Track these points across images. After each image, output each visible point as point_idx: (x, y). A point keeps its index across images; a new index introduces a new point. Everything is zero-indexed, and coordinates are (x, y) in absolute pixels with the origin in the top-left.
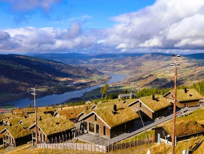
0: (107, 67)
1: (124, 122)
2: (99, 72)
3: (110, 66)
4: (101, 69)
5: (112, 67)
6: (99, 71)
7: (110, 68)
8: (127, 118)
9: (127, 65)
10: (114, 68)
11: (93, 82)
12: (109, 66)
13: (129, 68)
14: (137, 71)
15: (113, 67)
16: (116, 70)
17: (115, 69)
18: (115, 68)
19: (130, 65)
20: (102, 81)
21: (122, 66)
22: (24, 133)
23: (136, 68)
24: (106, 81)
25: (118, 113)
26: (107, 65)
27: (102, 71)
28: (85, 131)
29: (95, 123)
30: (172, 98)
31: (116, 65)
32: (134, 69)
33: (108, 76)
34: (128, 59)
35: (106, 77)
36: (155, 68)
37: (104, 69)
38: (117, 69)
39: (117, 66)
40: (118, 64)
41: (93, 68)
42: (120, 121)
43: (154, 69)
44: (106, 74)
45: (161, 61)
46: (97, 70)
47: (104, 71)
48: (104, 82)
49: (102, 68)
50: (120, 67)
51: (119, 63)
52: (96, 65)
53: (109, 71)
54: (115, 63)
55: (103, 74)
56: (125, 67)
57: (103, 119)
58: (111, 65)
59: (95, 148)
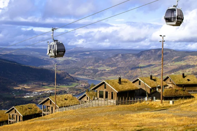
0: (84, 69)
1: (127, 90)
2: (71, 77)
3: (89, 69)
4: (75, 73)
5: (91, 69)
6: (71, 75)
7: (88, 72)
8: (130, 88)
9: (116, 68)
10: (95, 71)
11: (63, 93)
12: (87, 68)
13: (118, 72)
14: (131, 76)
15: (93, 70)
16: (98, 75)
17: (97, 73)
18: (98, 71)
19: (121, 68)
20: (76, 92)
21: (108, 69)
22: (29, 112)
23: (128, 72)
24: (82, 92)
25: (122, 84)
26: (84, 67)
27: (77, 76)
28: (96, 98)
29: (105, 90)
30: (170, 83)
31: (98, 66)
32: (126, 73)
33: (86, 83)
34: (117, 58)
35: (83, 85)
36: (158, 72)
37: (79, 73)
38: (99, 73)
39: (99, 69)
40: (101, 66)
41: (62, 71)
42: (124, 89)
43: (157, 74)
44: (83, 81)
45: (168, 61)
46: (69, 74)
47: (79, 76)
48: (79, 92)
49: (77, 71)
50: (105, 70)
51: (103, 64)
52: (67, 67)
53: (86, 75)
54: (97, 64)
55: (78, 80)
56: (113, 70)
57: (112, 86)
58: (91, 67)
59: (108, 103)
